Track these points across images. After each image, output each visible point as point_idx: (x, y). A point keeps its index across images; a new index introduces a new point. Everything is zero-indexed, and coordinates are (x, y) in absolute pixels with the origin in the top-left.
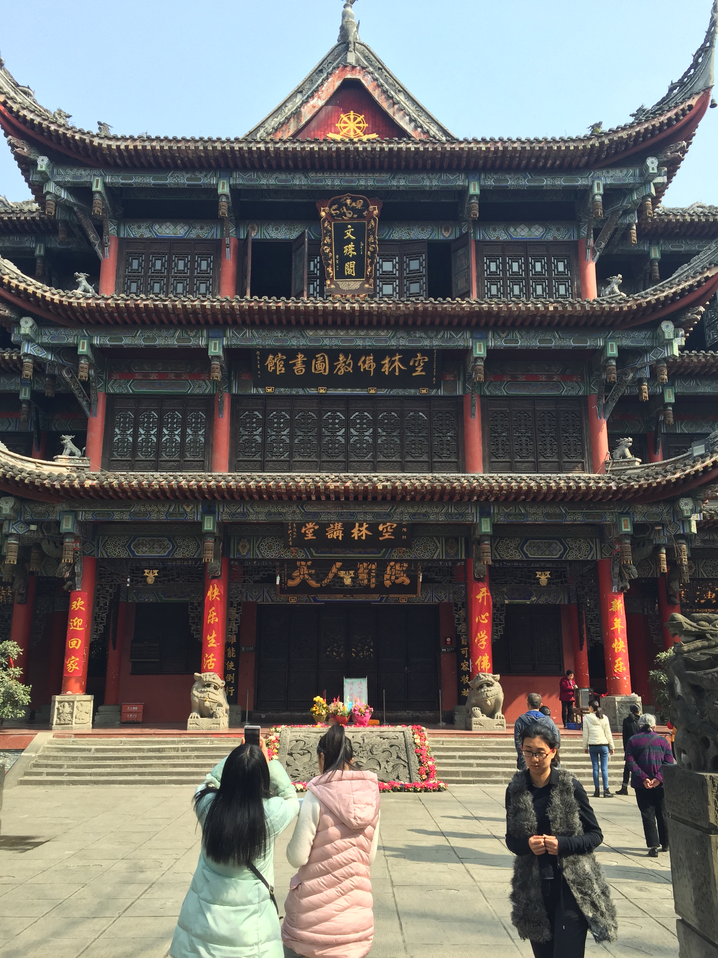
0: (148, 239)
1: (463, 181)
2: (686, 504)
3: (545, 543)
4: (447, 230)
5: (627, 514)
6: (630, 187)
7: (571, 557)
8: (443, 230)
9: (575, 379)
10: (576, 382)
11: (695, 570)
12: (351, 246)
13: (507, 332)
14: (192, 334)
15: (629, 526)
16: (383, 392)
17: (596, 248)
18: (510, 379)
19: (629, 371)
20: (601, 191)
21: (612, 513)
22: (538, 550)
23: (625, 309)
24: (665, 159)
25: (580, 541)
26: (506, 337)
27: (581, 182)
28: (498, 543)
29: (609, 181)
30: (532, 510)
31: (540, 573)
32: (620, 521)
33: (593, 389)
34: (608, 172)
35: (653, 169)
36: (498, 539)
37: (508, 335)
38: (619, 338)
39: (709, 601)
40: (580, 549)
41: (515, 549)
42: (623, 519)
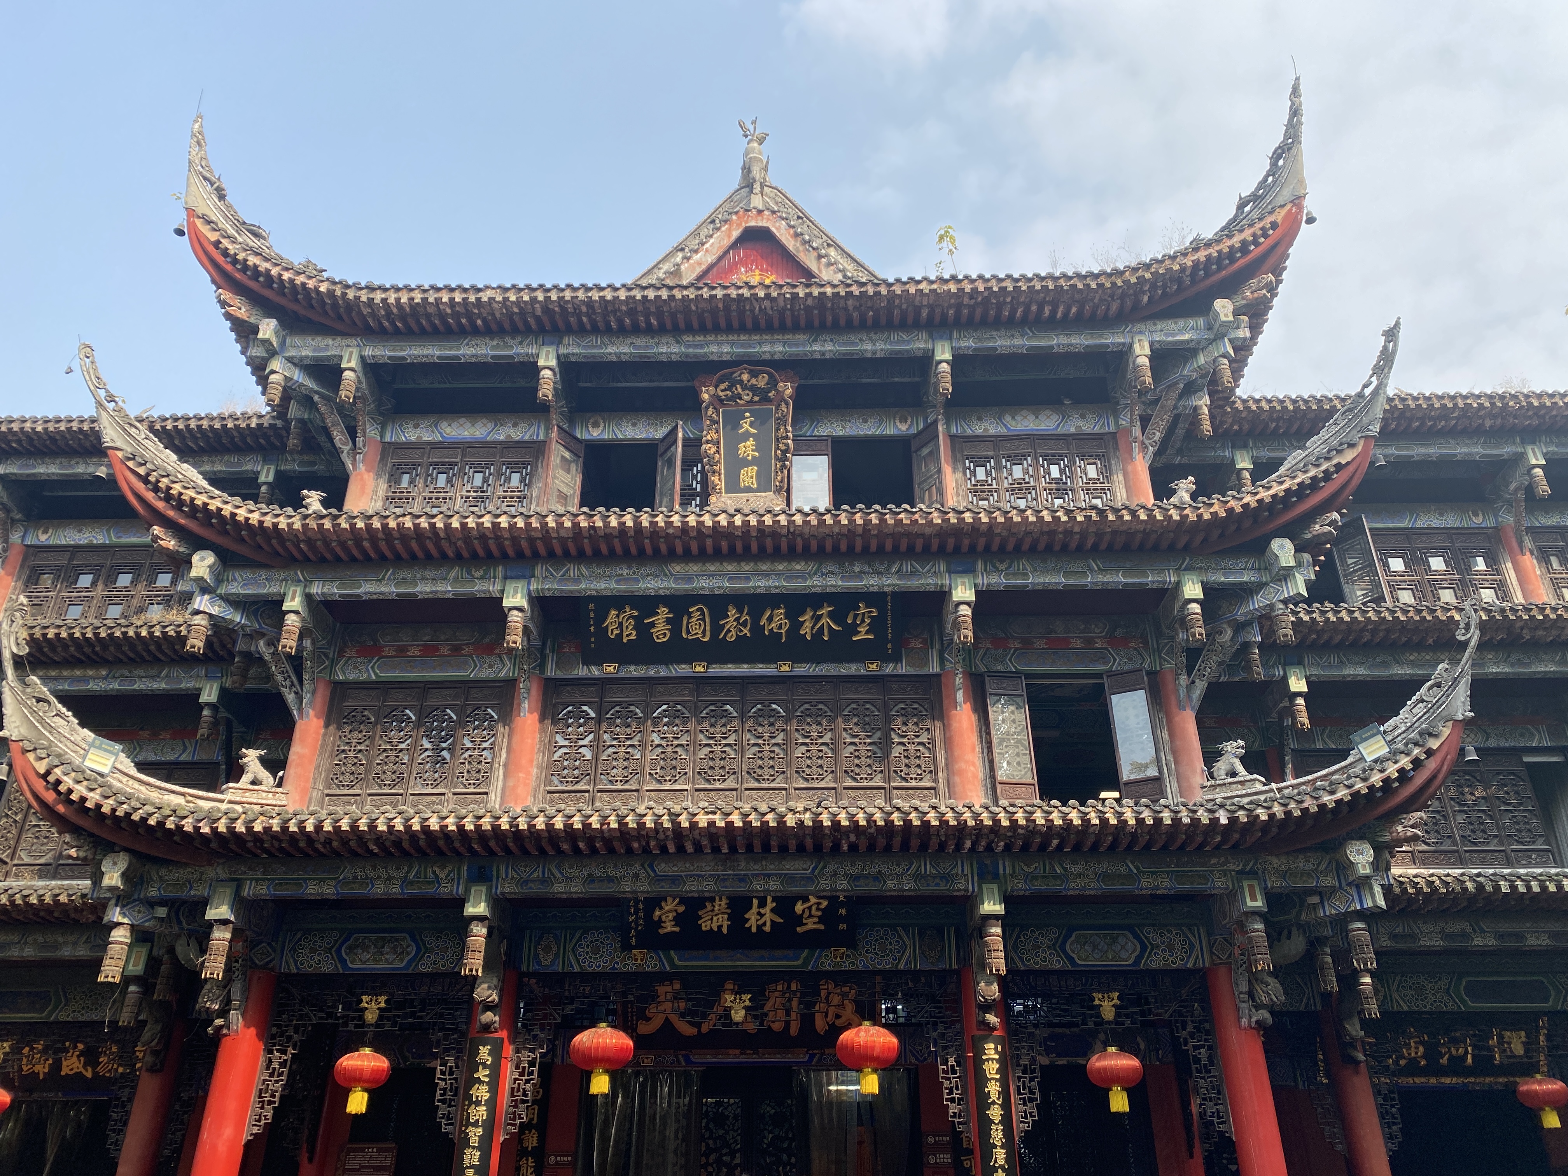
0: (428, 443)
1: (925, 342)
2: (1359, 852)
3: (1105, 935)
4: (903, 420)
5: (1252, 874)
6: (1192, 345)
7: (1155, 962)
8: (897, 421)
9: (1132, 644)
10: (1135, 649)
11: (1385, 996)
12: (751, 442)
13: (1008, 561)
14: (478, 574)
15: (1259, 897)
16: (802, 669)
17: (1147, 442)
18: (1020, 646)
19: (1225, 626)
20: (1148, 352)
21: (1225, 871)
22: (1093, 951)
23: (1207, 516)
24: (1244, 302)
25: (1169, 932)
26: (1007, 569)
27: (1113, 339)
28: (1018, 937)
29: (1158, 337)
30: (1076, 869)
31: (1100, 996)
32: (1242, 887)
33: (1165, 660)
34: (1155, 324)
35: (1226, 316)
36: (1017, 930)
37: (1010, 567)
38: (1201, 568)
39: (1413, 1062)
40: (1170, 947)
41: (1049, 948)
42: (1246, 884)
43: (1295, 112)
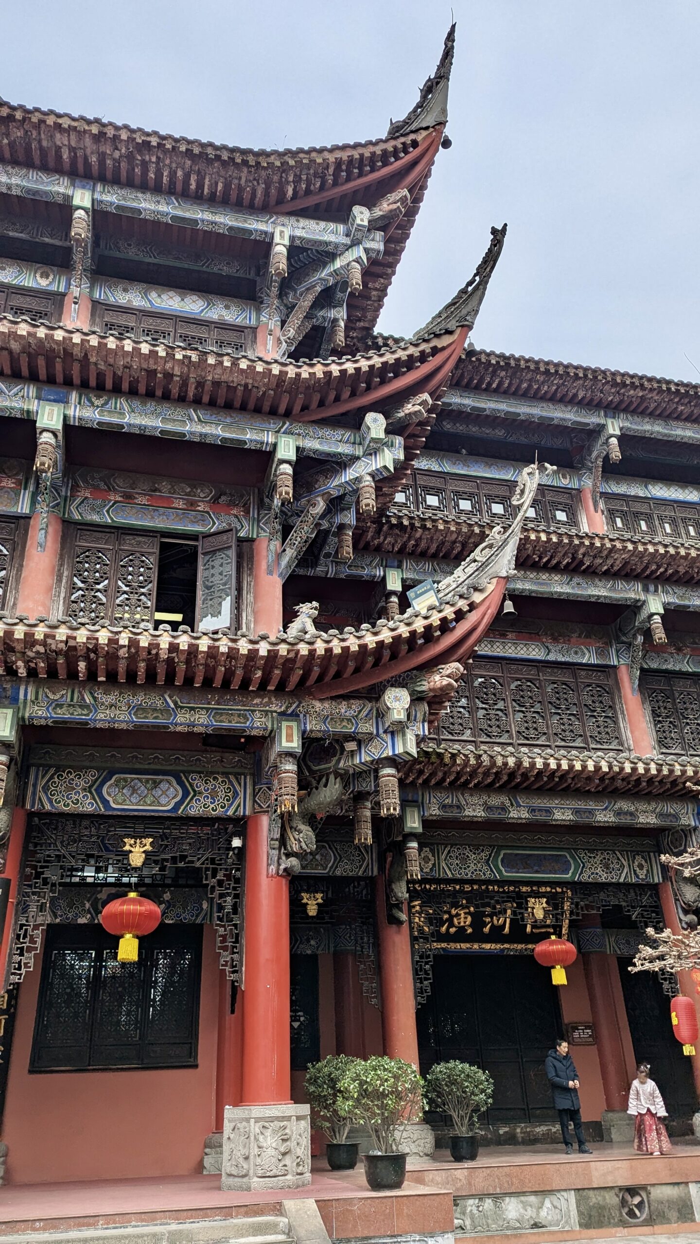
1: (66, 187)
2: (397, 699)
3: (147, 781)
4: (45, 275)
5: (294, 716)
6: (330, 248)
7: (195, 809)
8: (38, 275)
9: (235, 512)
10: (236, 516)
11: (434, 865)
13: (105, 398)
15: (295, 738)
17: (282, 338)
18: (120, 499)
19: (319, 499)
20: (287, 242)
21: (267, 711)
22: (132, 794)
24: (381, 213)
25: (215, 779)
26: (102, 406)
27: (256, 225)
28: (52, 777)
29: (299, 233)
30: (110, 699)
31: (132, 841)
32: (280, 728)
33: (262, 529)
34: (298, 221)
35: (362, 220)
36: (52, 771)
37: (106, 403)
38: (299, 435)
39: (461, 929)
40: (213, 795)
41: (84, 790)
42: (284, 724)
43: (448, 54)
